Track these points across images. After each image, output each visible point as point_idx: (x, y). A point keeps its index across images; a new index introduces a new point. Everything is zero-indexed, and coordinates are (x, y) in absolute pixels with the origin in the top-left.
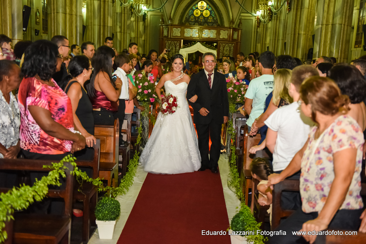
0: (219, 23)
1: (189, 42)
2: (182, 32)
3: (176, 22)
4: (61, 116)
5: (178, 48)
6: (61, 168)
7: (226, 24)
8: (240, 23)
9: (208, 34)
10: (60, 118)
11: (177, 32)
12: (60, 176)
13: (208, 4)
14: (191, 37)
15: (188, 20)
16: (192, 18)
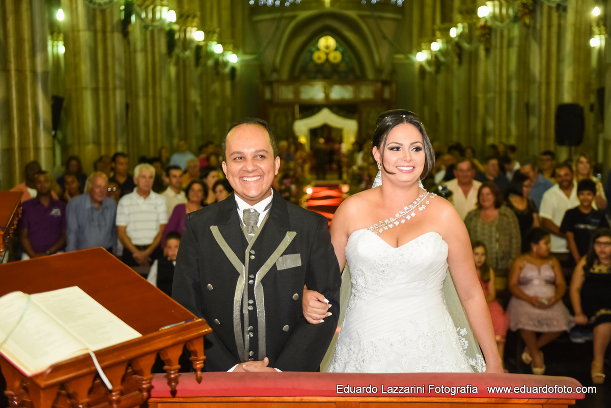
0: (358, 72)
1: (310, 109)
2: (297, 93)
3: (285, 75)
5: (290, 119)
7: (370, 75)
8: (393, 72)
9: (339, 93)
13: (337, 41)
14: (312, 99)
15: (304, 70)
16: (311, 65)
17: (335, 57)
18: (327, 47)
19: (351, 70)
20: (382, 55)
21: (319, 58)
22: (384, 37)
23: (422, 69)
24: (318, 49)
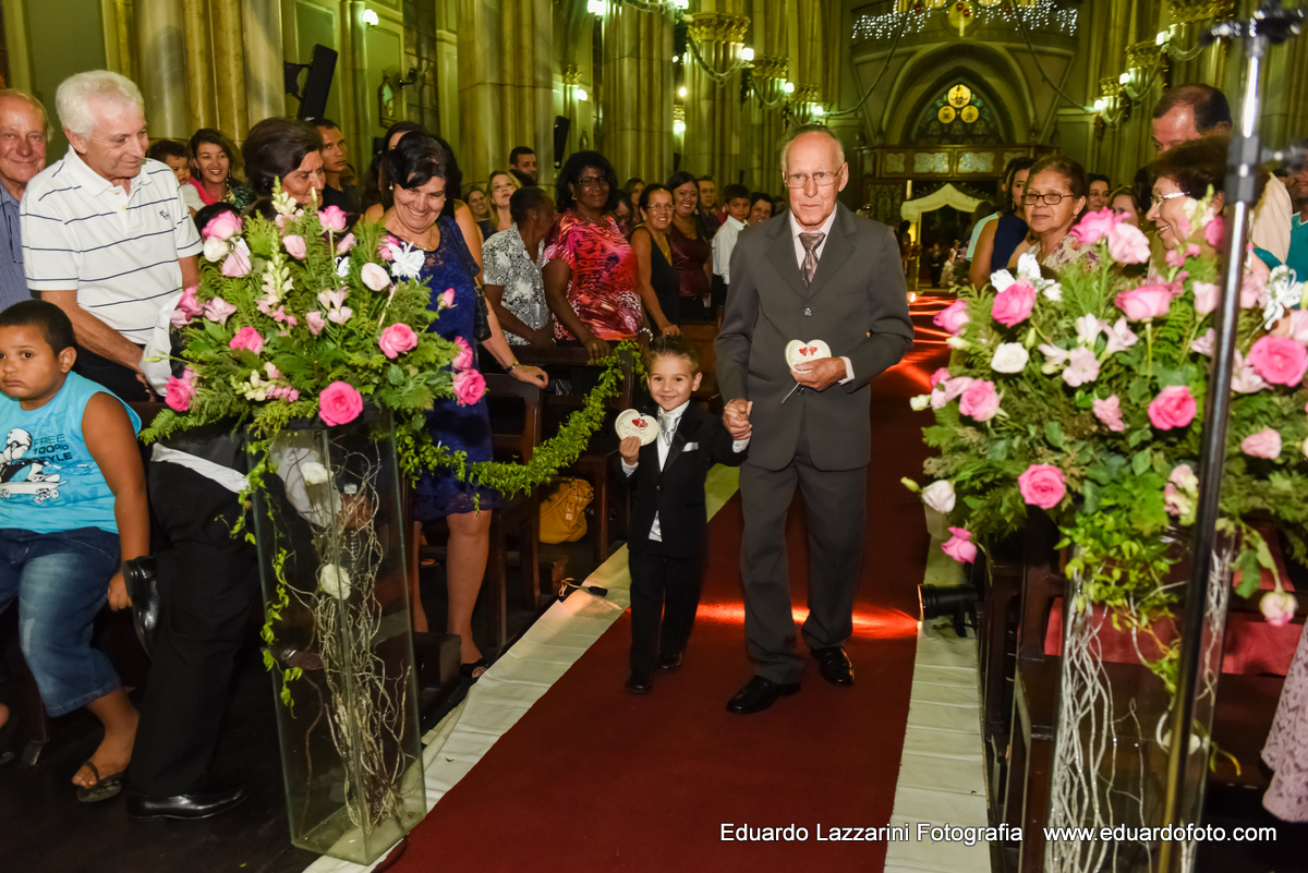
0: (1002, 133)
1: (927, 185)
2: (910, 163)
3: (895, 139)
4: (612, 270)
5: (898, 201)
6: (616, 366)
7: (1020, 138)
8: (1056, 133)
9: (970, 163)
11: (895, 163)
12: (618, 380)
13: (972, 92)
14: (930, 173)
15: (923, 133)
16: (934, 126)
17: (971, 114)
18: (959, 100)
19: (993, 133)
20: (1039, 108)
21: (947, 116)
22: (1045, 79)
23: (1101, 124)
24: (947, 104)
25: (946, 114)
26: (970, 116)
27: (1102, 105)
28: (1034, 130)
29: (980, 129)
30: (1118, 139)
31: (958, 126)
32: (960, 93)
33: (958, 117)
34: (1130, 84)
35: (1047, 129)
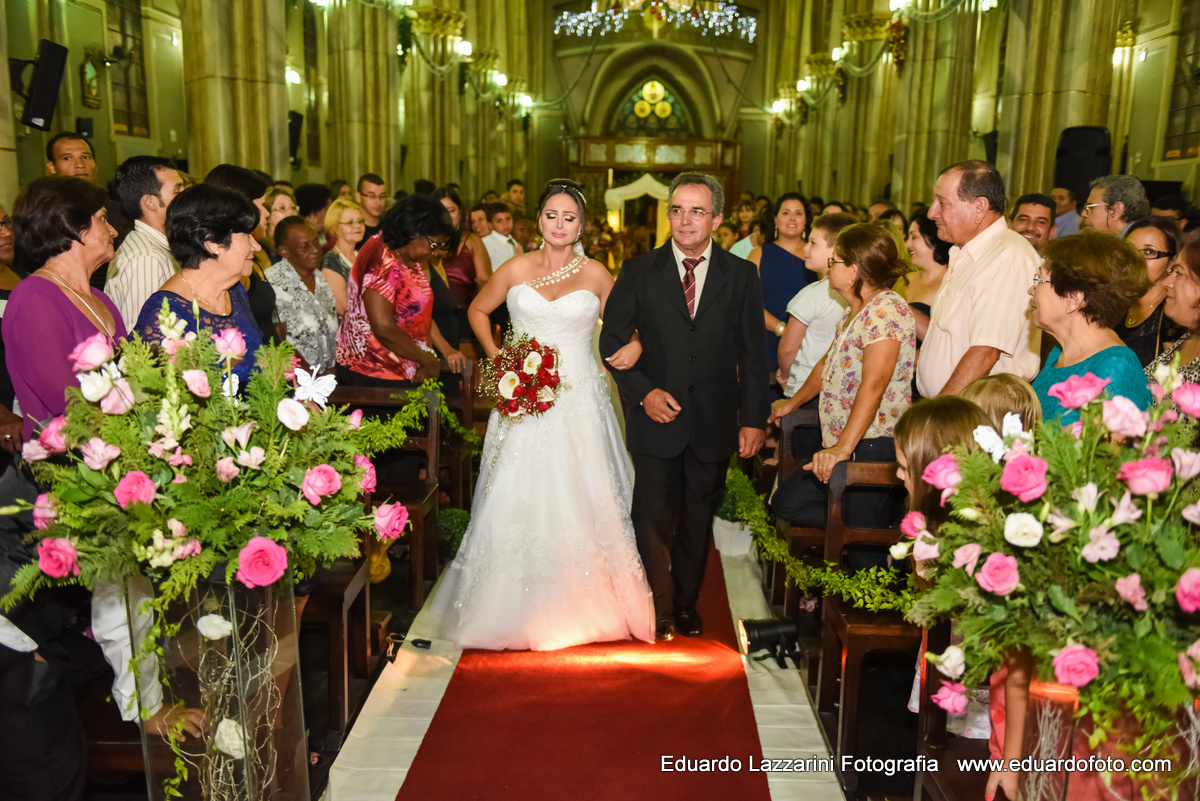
0: (692, 128)
1: (626, 175)
2: (611, 153)
3: (597, 130)
4: (409, 318)
5: (601, 188)
6: (420, 401)
7: (708, 133)
8: (738, 130)
9: (666, 155)
10: (406, 323)
11: (598, 153)
12: (421, 414)
13: (666, 89)
14: (630, 163)
15: (622, 125)
16: (631, 119)
17: (664, 109)
18: (654, 96)
19: (683, 128)
20: (724, 107)
21: (642, 110)
22: (729, 81)
23: (780, 126)
24: (642, 99)
25: (642, 108)
26: (663, 111)
27: (780, 107)
28: (720, 127)
29: (673, 123)
30: (794, 139)
31: (652, 120)
32: (653, 90)
33: (653, 112)
34: (807, 92)
35: (731, 127)
